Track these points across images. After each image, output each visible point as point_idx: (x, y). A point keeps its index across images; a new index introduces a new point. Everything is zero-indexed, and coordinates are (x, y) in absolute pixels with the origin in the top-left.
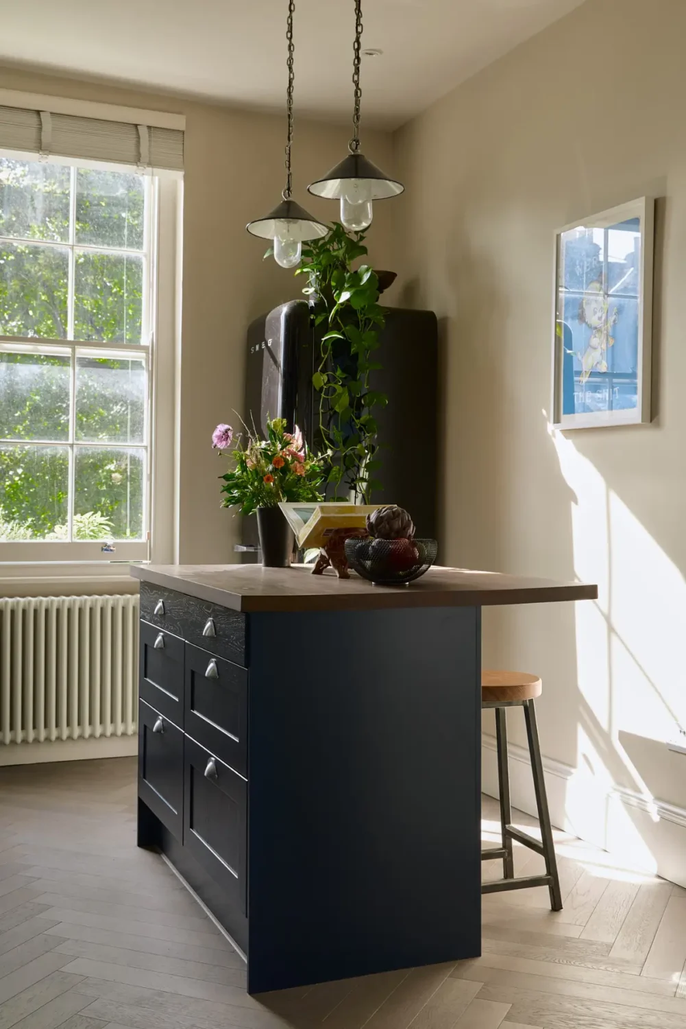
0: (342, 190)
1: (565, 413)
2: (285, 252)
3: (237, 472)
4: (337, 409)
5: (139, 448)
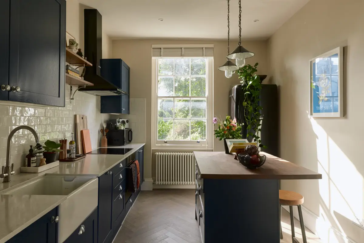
0: (236, 57)
1: (314, 112)
2: (229, 74)
3: (218, 130)
4: (249, 111)
5: (204, 120)
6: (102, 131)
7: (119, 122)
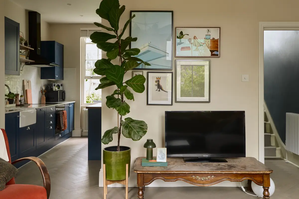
6: (42, 91)
7: (54, 85)
